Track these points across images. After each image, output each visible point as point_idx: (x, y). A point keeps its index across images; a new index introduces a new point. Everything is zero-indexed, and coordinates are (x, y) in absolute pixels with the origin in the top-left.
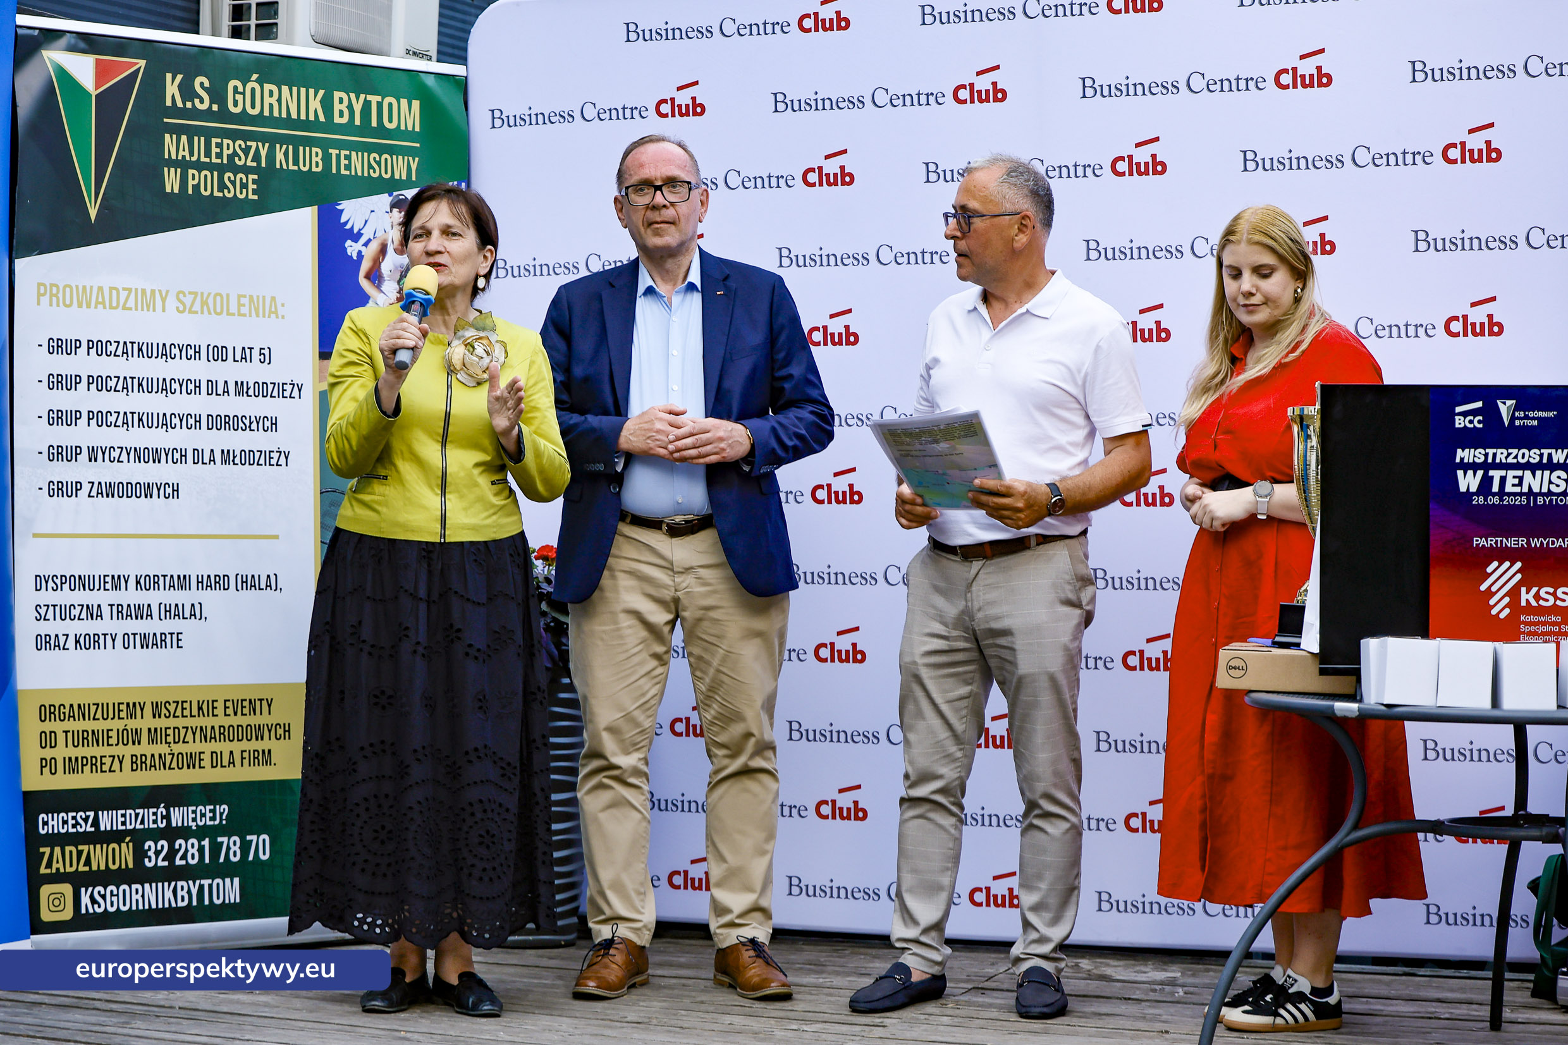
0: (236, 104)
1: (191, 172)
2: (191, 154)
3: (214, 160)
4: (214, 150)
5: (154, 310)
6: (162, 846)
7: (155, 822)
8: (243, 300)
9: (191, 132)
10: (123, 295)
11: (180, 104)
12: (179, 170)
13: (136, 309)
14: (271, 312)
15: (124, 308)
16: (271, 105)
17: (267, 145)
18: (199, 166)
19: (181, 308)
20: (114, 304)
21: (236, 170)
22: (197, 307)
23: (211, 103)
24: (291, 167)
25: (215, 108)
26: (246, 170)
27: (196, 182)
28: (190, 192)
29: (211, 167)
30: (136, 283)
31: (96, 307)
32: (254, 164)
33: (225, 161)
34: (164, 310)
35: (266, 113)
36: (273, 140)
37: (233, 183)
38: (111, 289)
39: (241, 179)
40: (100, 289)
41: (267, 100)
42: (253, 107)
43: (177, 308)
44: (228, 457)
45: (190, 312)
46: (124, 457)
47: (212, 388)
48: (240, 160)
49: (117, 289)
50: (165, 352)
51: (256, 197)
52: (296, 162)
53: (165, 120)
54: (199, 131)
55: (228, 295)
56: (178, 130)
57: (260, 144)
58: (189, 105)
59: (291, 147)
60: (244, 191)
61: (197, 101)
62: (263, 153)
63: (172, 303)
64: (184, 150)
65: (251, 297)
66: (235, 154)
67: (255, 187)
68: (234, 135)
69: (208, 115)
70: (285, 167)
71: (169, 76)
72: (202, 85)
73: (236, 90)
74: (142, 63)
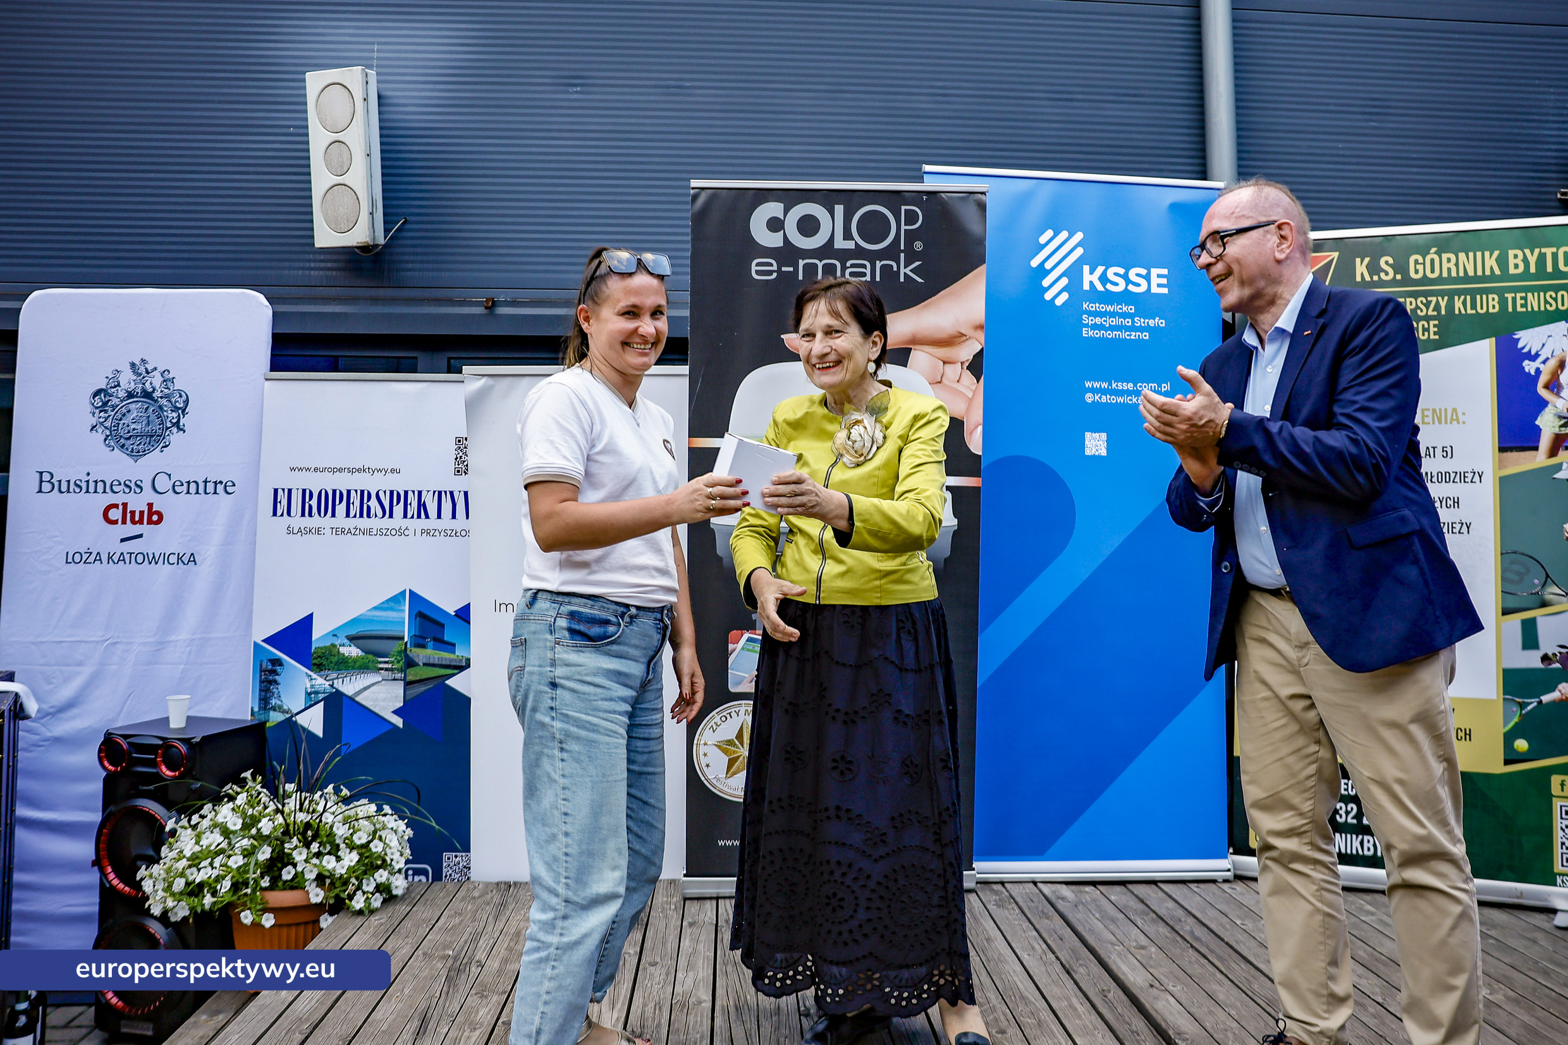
0: (1417, 272)
6: (1352, 809)
7: (1346, 790)
8: (1426, 413)
11: (1368, 278)
14: (1452, 420)
16: (1449, 270)
17: (1446, 298)
23: (1396, 273)
24: (1469, 311)
25: (1399, 277)
26: (1428, 318)
32: (1435, 313)
35: (1445, 275)
36: (1451, 294)
39: (1423, 325)
41: (1445, 265)
42: (1433, 271)
48: (1422, 311)
51: (1437, 337)
52: (1474, 307)
57: (1440, 298)
58: (1376, 278)
59: (1468, 297)
60: (1426, 333)
61: (1382, 275)
62: (1443, 304)
65: (1434, 411)
66: (1417, 307)
67: (1436, 329)
68: (1415, 295)
69: (1394, 283)
70: (1463, 312)
71: (1358, 260)
72: (1387, 263)
73: (1416, 262)
74: (1336, 255)
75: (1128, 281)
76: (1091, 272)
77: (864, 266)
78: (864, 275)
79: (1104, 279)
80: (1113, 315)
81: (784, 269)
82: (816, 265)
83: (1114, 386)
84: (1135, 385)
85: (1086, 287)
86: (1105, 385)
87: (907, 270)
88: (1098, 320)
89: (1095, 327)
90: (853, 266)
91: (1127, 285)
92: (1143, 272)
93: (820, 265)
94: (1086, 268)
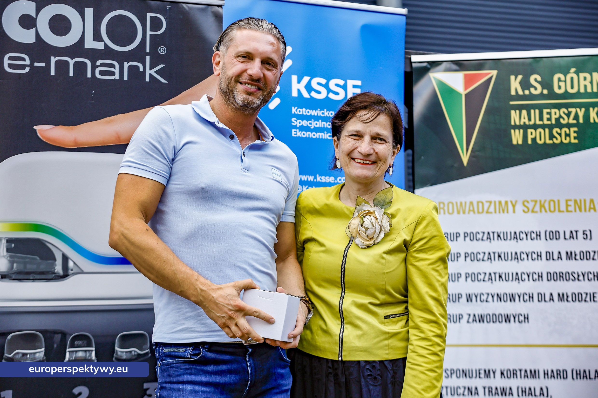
0: (560, 87)
1: (529, 131)
2: (530, 120)
3: (546, 122)
4: (546, 116)
5: (508, 212)
8: (570, 203)
9: (528, 108)
10: (486, 205)
11: (521, 93)
12: (521, 131)
13: (495, 212)
14: (590, 208)
15: (487, 212)
16: (585, 86)
17: (583, 109)
18: (535, 127)
19: (526, 210)
20: (481, 210)
21: (561, 126)
22: (537, 208)
23: (543, 88)
25: (545, 91)
26: (569, 126)
27: (533, 136)
28: (530, 142)
29: (543, 127)
30: (495, 198)
31: (469, 213)
32: (575, 122)
33: (554, 122)
34: (514, 212)
35: (582, 90)
36: (588, 106)
37: (560, 135)
38: (478, 202)
39: (565, 131)
40: (471, 203)
41: (582, 83)
42: (572, 88)
43: (524, 211)
44: (562, 297)
45: (533, 211)
46: (490, 298)
47: (550, 256)
48: (564, 120)
49: (482, 203)
50: (516, 236)
51: (576, 141)
53: (512, 103)
54: (534, 107)
55: (559, 201)
56: (520, 108)
57: (578, 109)
58: (527, 92)
60: (568, 138)
61: (532, 90)
62: (581, 114)
63: (519, 208)
64: (524, 118)
65: (575, 200)
66: (561, 117)
67: (575, 135)
68: (558, 106)
69: (541, 96)
70: (597, 121)
71: (512, 78)
72: (536, 80)
73: (559, 80)
74: (494, 73)
75: (329, 91)
76: (299, 82)
77: (113, 66)
78: (113, 74)
79: (309, 88)
80: (317, 118)
81: (36, 64)
82: (67, 63)
83: (318, 179)
84: (336, 179)
85: (295, 94)
86: (311, 178)
87: (153, 72)
88: (305, 123)
89: (302, 129)
90: (102, 65)
91: (328, 94)
92: (341, 82)
93: (72, 62)
94: (294, 78)
